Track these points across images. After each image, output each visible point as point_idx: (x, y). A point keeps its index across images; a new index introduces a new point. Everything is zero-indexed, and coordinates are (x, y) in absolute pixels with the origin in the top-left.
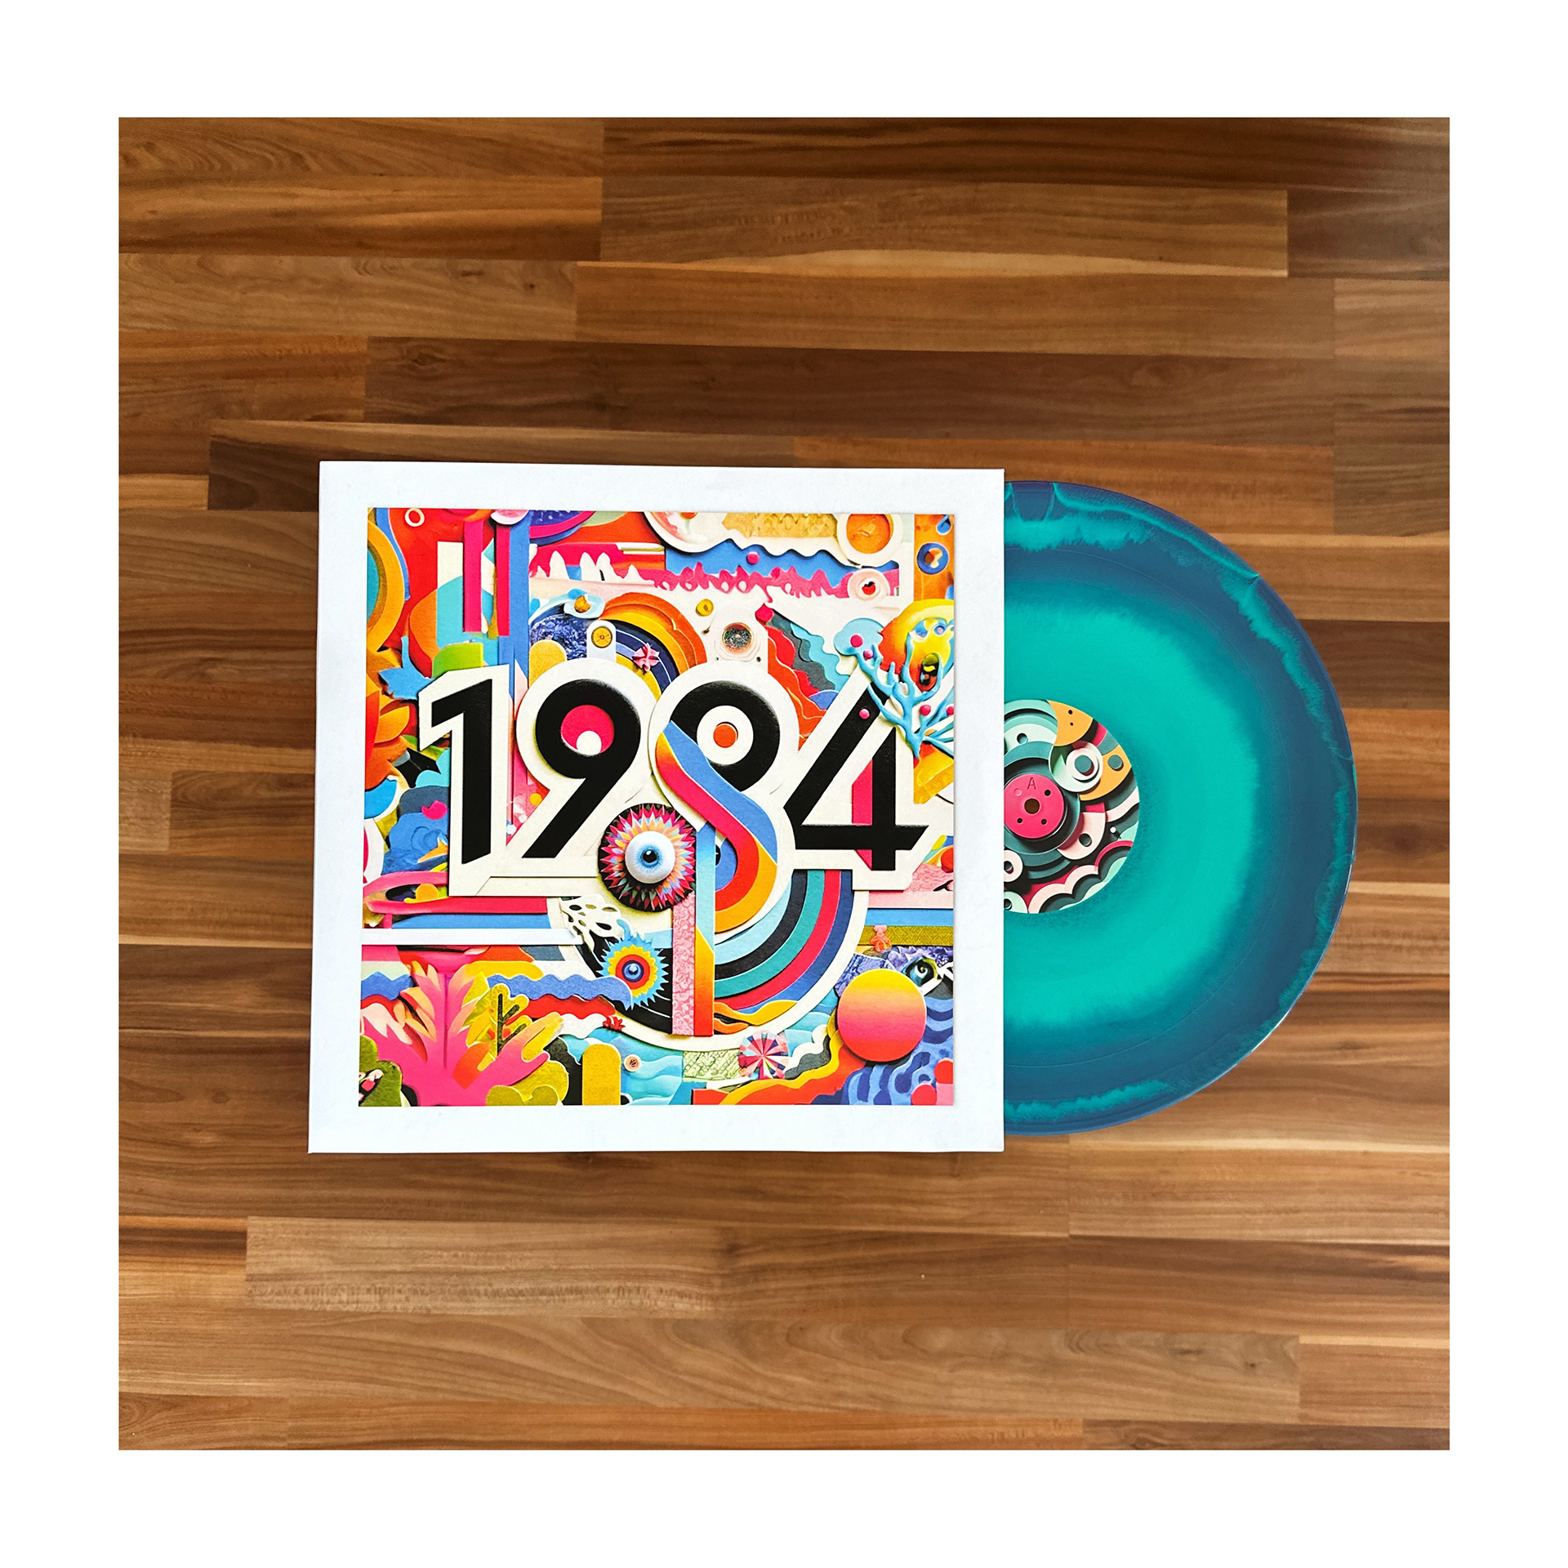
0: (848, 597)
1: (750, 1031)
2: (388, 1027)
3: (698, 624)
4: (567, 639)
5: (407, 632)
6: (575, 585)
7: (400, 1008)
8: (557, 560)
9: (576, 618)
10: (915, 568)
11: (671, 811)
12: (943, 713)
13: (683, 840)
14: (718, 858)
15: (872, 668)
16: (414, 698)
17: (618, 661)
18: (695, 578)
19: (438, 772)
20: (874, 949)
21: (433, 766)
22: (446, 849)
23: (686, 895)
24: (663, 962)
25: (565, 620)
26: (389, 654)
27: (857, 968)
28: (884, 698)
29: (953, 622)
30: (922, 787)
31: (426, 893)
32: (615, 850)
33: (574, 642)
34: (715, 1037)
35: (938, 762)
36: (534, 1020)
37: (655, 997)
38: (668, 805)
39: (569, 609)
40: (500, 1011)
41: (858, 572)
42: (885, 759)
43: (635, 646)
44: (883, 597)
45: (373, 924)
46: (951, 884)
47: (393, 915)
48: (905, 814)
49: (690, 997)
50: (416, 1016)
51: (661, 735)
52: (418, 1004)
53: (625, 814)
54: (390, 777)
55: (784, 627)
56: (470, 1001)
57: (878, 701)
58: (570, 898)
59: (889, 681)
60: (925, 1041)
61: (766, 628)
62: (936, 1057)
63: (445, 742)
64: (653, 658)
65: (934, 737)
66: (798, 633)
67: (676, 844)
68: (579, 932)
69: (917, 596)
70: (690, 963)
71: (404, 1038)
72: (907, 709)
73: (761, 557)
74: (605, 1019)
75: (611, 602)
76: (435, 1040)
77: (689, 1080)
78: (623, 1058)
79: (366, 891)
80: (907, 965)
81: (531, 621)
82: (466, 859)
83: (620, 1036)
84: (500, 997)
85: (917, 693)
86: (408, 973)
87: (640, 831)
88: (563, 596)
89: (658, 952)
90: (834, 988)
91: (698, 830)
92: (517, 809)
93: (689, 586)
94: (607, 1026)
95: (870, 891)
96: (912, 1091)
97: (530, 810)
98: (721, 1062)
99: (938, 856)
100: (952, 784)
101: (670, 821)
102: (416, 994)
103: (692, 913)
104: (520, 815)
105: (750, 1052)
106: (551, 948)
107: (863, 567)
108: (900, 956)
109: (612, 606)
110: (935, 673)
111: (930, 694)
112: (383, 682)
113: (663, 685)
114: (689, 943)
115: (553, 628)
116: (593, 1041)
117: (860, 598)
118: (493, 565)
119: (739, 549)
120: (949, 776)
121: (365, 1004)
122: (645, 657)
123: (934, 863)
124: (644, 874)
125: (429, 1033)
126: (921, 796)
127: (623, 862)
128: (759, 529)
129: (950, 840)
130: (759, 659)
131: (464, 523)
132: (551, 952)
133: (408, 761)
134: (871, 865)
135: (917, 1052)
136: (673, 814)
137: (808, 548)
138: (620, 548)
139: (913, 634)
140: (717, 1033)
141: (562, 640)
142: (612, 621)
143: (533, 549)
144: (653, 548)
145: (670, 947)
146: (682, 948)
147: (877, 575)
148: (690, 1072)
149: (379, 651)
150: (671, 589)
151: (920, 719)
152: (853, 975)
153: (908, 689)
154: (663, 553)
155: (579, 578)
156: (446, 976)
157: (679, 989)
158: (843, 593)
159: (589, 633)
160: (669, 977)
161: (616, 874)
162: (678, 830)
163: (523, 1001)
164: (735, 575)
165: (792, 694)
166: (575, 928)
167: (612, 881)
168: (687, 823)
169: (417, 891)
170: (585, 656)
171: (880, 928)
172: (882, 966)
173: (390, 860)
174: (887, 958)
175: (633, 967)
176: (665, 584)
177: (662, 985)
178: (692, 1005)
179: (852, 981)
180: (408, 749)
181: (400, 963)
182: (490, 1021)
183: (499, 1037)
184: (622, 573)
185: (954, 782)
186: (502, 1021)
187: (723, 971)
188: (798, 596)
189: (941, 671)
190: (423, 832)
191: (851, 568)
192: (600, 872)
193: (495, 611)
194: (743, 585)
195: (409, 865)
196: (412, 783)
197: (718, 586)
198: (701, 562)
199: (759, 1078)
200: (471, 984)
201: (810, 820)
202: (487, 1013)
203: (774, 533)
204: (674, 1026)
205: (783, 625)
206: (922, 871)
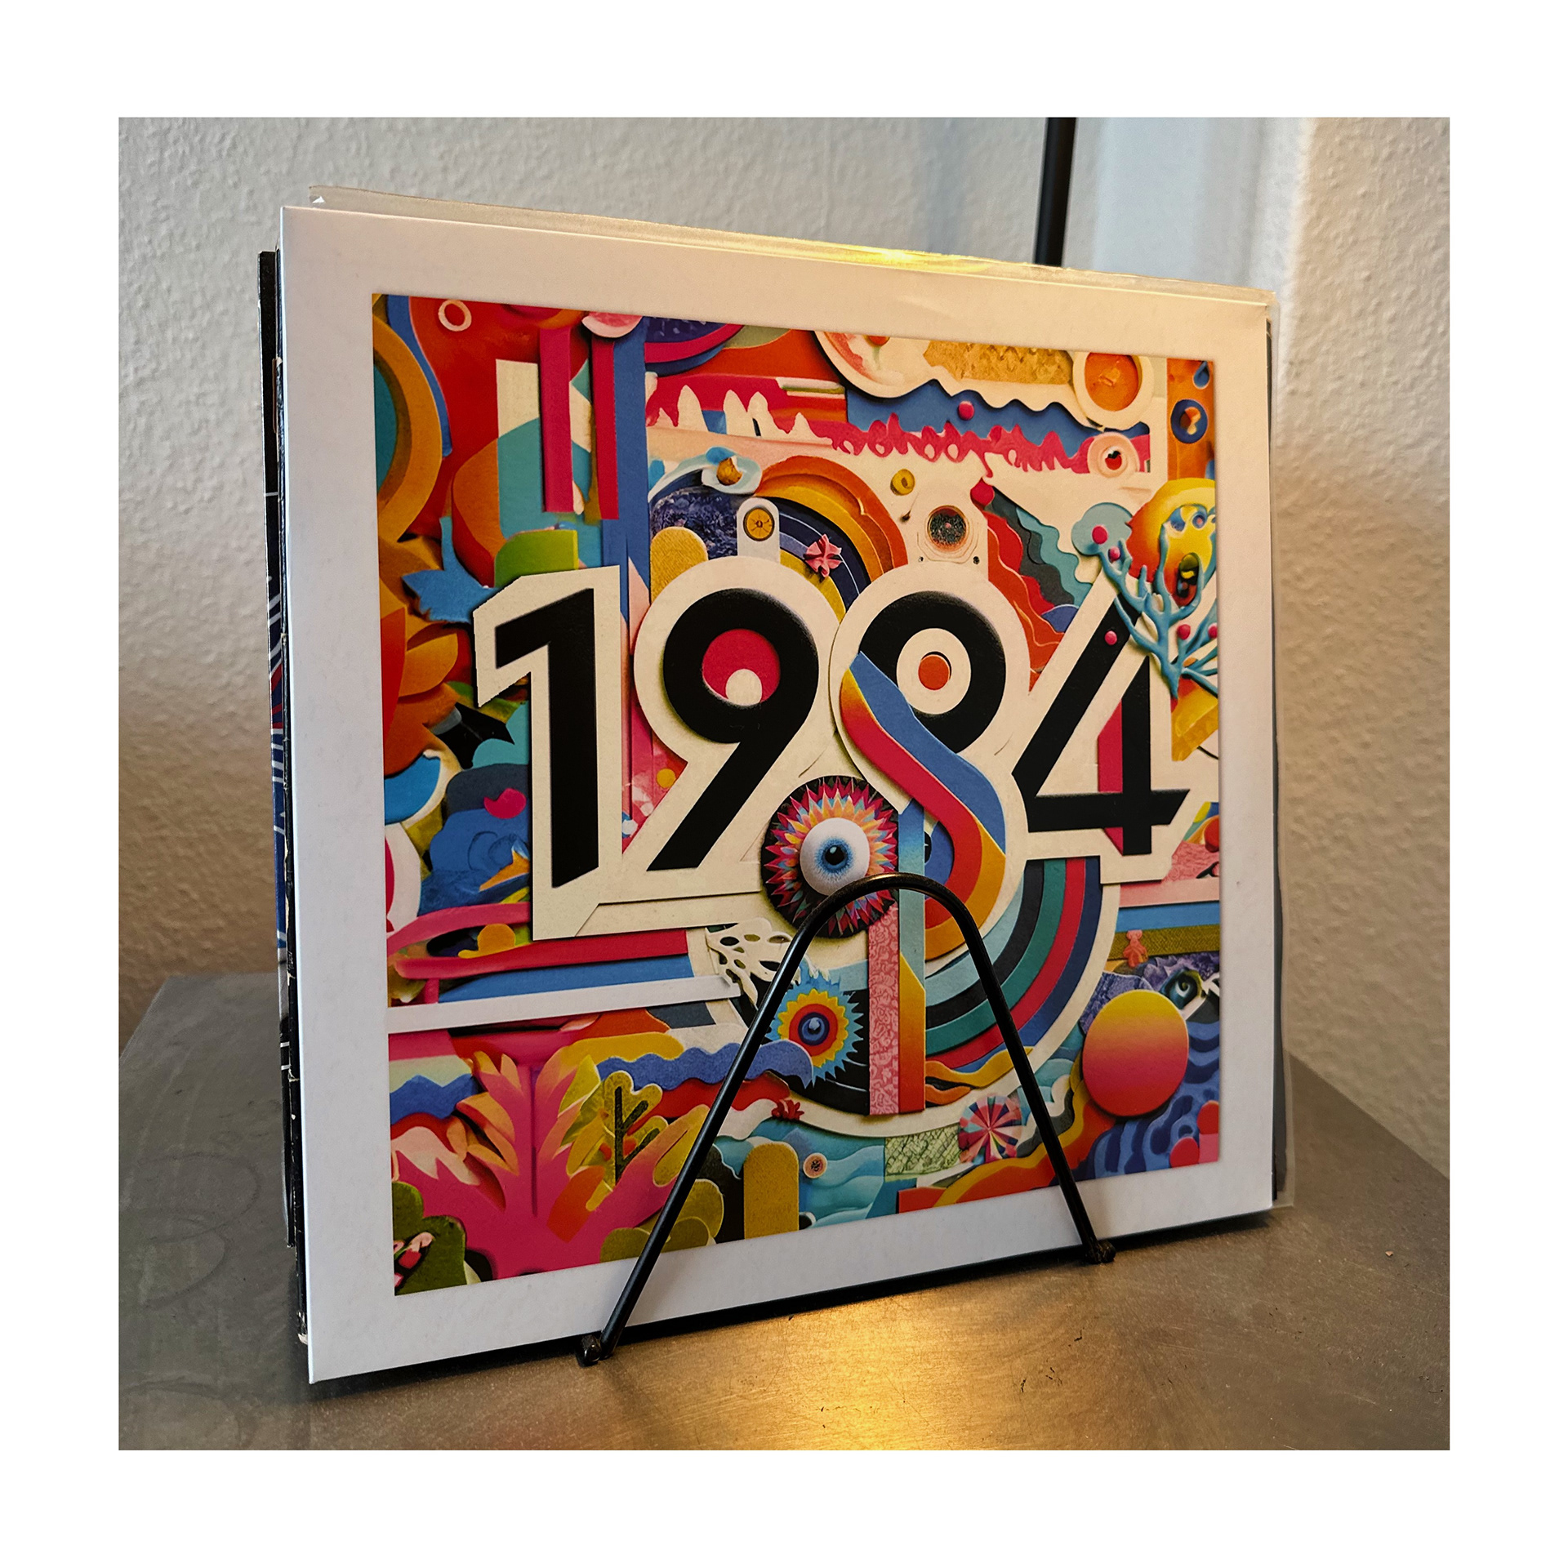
0: (1089, 472)
1: (974, 1097)
2: (439, 1163)
3: (894, 506)
4: (708, 527)
5: (449, 510)
6: (717, 441)
7: (456, 1130)
8: (688, 400)
9: (720, 493)
10: (1169, 434)
11: (862, 789)
12: (1204, 636)
13: (880, 829)
14: (928, 851)
15: (1120, 573)
16: (465, 620)
17: (784, 562)
18: (890, 439)
19: (511, 741)
20: (1128, 964)
21: (500, 732)
22: (526, 865)
23: (886, 910)
24: (855, 1010)
25: (703, 496)
26: (418, 547)
27: (1106, 992)
28: (1135, 615)
29: (1214, 511)
30: (1182, 738)
31: (496, 939)
32: (785, 850)
33: (718, 531)
34: (928, 1112)
35: (1200, 704)
36: (670, 1121)
37: (844, 1062)
38: (858, 777)
39: (709, 479)
40: (619, 1113)
41: (1101, 436)
42: (1136, 699)
43: (808, 538)
44: (1131, 474)
45: (406, 999)
46: (1217, 868)
47: (441, 980)
48: (1163, 775)
49: (894, 1058)
50: (484, 1140)
51: (847, 673)
52: (485, 1119)
53: (799, 795)
54: (428, 753)
55: (1008, 514)
56: (572, 1104)
57: (1128, 619)
58: (721, 927)
59: (1139, 594)
60: (1188, 1081)
61: (985, 514)
62: (1200, 1100)
63: (520, 691)
64: (833, 557)
65: (1195, 669)
66: (1026, 523)
67: (871, 835)
68: (736, 979)
69: (1172, 475)
70: (892, 1008)
71: (465, 1176)
72: (1162, 629)
73: (977, 410)
74: (775, 1106)
75: (772, 469)
76: (517, 1174)
77: (893, 1178)
78: (801, 1160)
79: (393, 945)
80: (1166, 981)
81: (651, 496)
82: (558, 880)
83: (797, 1130)
84: (619, 1092)
85: (1175, 609)
86: (468, 1071)
87: (820, 819)
88: (699, 459)
89: (849, 997)
90: (1079, 1023)
91: (900, 813)
92: (638, 795)
93: (881, 450)
94: (779, 1117)
95: (1123, 885)
96: (1171, 1150)
97: (657, 795)
98: (936, 1145)
99: (1200, 832)
100: (1216, 732)
101: (861, 802)
102: (484, 1105)
103: (895, 934)
104: (642, 803)
105: (972, 1128)
106: (694, 1008)
107: (1107, 430)
108: (1158, 970)
109: (775, 475)
110: (1194, 581)
111: (1189, 609)
112: (408, 594)
113: (849, 598)
114: (891, 980)
115: (686, 508)
116: (758, 1142)
117: (1103, 474)
118: (588, 403)
119: (948, 395)
120: (1212, 722)
121: (397, 1129)
122: (822, 555)
123: (1197, 841)
124: (827, 882)
125: (505, 1162)
126: (1180, 749)
127: (797, 867)
128: (973, 367)
129: (1215, 808)
130: (976, 560)
131: (539, 330)
132: (695, 1013)
133: (459, 726)
134: (1122, 849)
135: (1178, 1096)
136: (867, 790)
137: (1037, 398)
138: (781, 386)
139: (1168, 526)
140: (930, 1105)
141: (699, 527)
142: (773, 500)
143: (651, 381)
144: (825, 388)
145: (863, 987)
146: (882, 987)
147: (1124, 442)
148: (895, 1167)
149: (401, 540)
150: (857, 453)
151: (1178, 644)
152: (1102, 1002)
153: (1163, 602)
154: (842, 397)
155: (723, 431)
156: (531, 1069)
157: (877, 1049)
158: (1081, 467)
159: (740, 516)
160: (864, 1033)
161: (788, 885)
162: (873, 814)
163: (653, 1093)
164: (942, 434)
165: (1020, 611)
166: (729, 972)
167: (781, 897)
168: (885, 802)
169: (479, 938)
170: (735, 553)
171: (1135, 934)
172: (1136, 987)
173: (432, 890)
174: (1143, 975)
175: (814, 1023)
176: (847, 444)
177: (855, 1045)
178: (897, 1069)
179: (1102, 1011)
180: (458, 706)
181: (456, 1057)
182: (602, 1131)
183: (619, 1155)
184: (785, 425)
185: (1219, 728)
186: (622, 1129)
187: (938, 1014)
188: (1025, 470)
189: (1202, 578)
190: (489, 839)
191: (1092, 430)
192: (764, 884)
193: (595, 479)
194: (953, 449)
195: (464, 895)
196: (465, 759)
197: (920, 451)
198: (897, 413)
199: (985, 1162)
200: (570, 1079)
201: (1047, 789)
202: (598, 1121)
203: (993, 374)
204: (872, 1103)
205: (1006, 510)
206: (1182, 852)
